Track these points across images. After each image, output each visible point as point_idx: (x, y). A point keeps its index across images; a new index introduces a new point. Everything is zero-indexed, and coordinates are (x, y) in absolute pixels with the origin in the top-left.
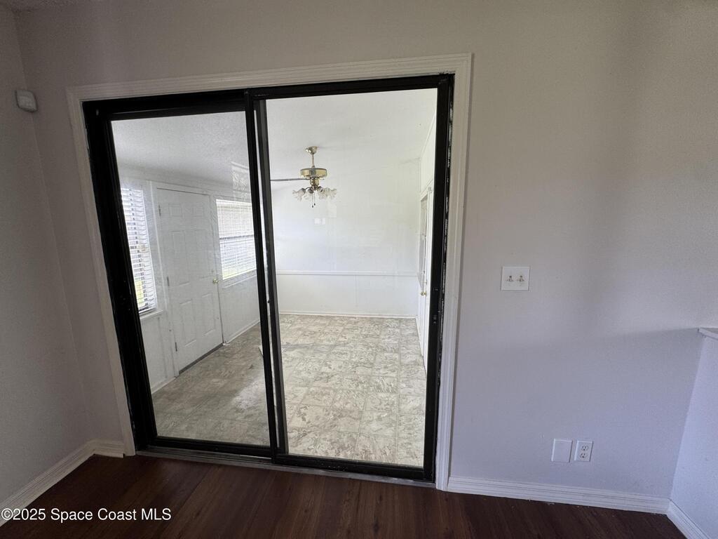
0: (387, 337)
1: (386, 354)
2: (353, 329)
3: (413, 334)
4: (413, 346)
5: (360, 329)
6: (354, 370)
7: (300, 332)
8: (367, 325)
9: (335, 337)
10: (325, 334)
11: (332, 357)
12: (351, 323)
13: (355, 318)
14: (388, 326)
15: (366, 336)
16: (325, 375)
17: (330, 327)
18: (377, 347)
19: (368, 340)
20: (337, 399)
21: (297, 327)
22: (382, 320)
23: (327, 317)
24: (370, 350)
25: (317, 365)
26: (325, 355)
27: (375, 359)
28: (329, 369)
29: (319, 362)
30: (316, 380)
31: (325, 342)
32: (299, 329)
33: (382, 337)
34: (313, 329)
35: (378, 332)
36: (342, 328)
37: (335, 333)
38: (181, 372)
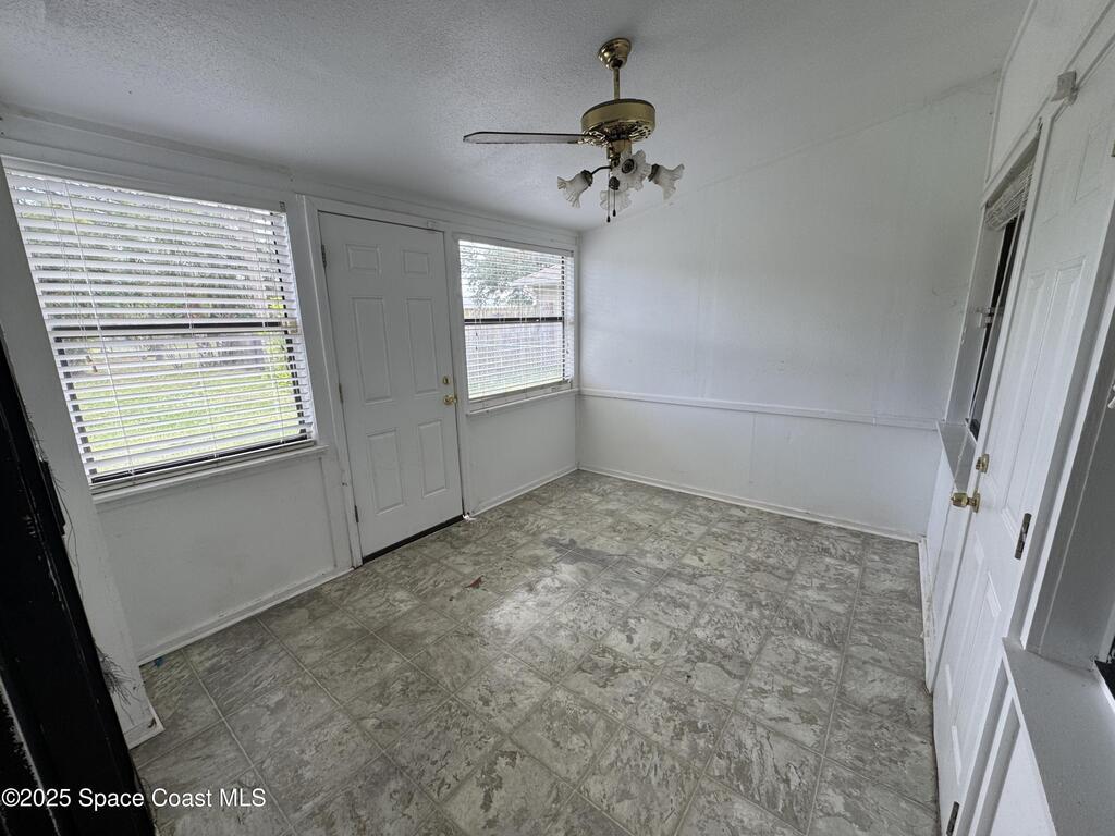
0: (816, 582)
1: (799, 643)
2: (727, 538)
3: (903, 595)
4: (895, 637)
5: (745, 542)
6: (687, 668)
7: (610, 521)
8: (767, 535)
9: (677, 550)
10: (658, 535)
11: (650, 606)
12: (731, 520)
13: (743, 509)
14: (826, 550)
15: (756, 566)
16: (609, 659)
17: (677, 522)
18: (777, 608)
19: (759, 579)
20: (605, 763)
21: (610, 507)
22: (810, 529)
23: (681, 496)
24: (755, 613)
25: (602, 621)
26: (634, 595)
27: (759, 651)
28: (625, 644)
29: (613, 612)
30: (580, 668)
31: (650, 560)
32: (611, 513)
33: (800, 579)
34: (641, 518)
35: (793, 563)
36: (703, 529)
37: (682, 541)
38: (366, 560)
